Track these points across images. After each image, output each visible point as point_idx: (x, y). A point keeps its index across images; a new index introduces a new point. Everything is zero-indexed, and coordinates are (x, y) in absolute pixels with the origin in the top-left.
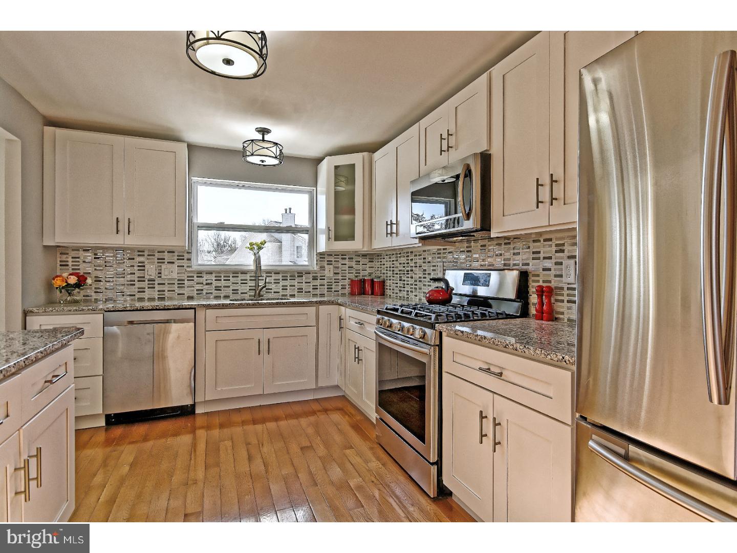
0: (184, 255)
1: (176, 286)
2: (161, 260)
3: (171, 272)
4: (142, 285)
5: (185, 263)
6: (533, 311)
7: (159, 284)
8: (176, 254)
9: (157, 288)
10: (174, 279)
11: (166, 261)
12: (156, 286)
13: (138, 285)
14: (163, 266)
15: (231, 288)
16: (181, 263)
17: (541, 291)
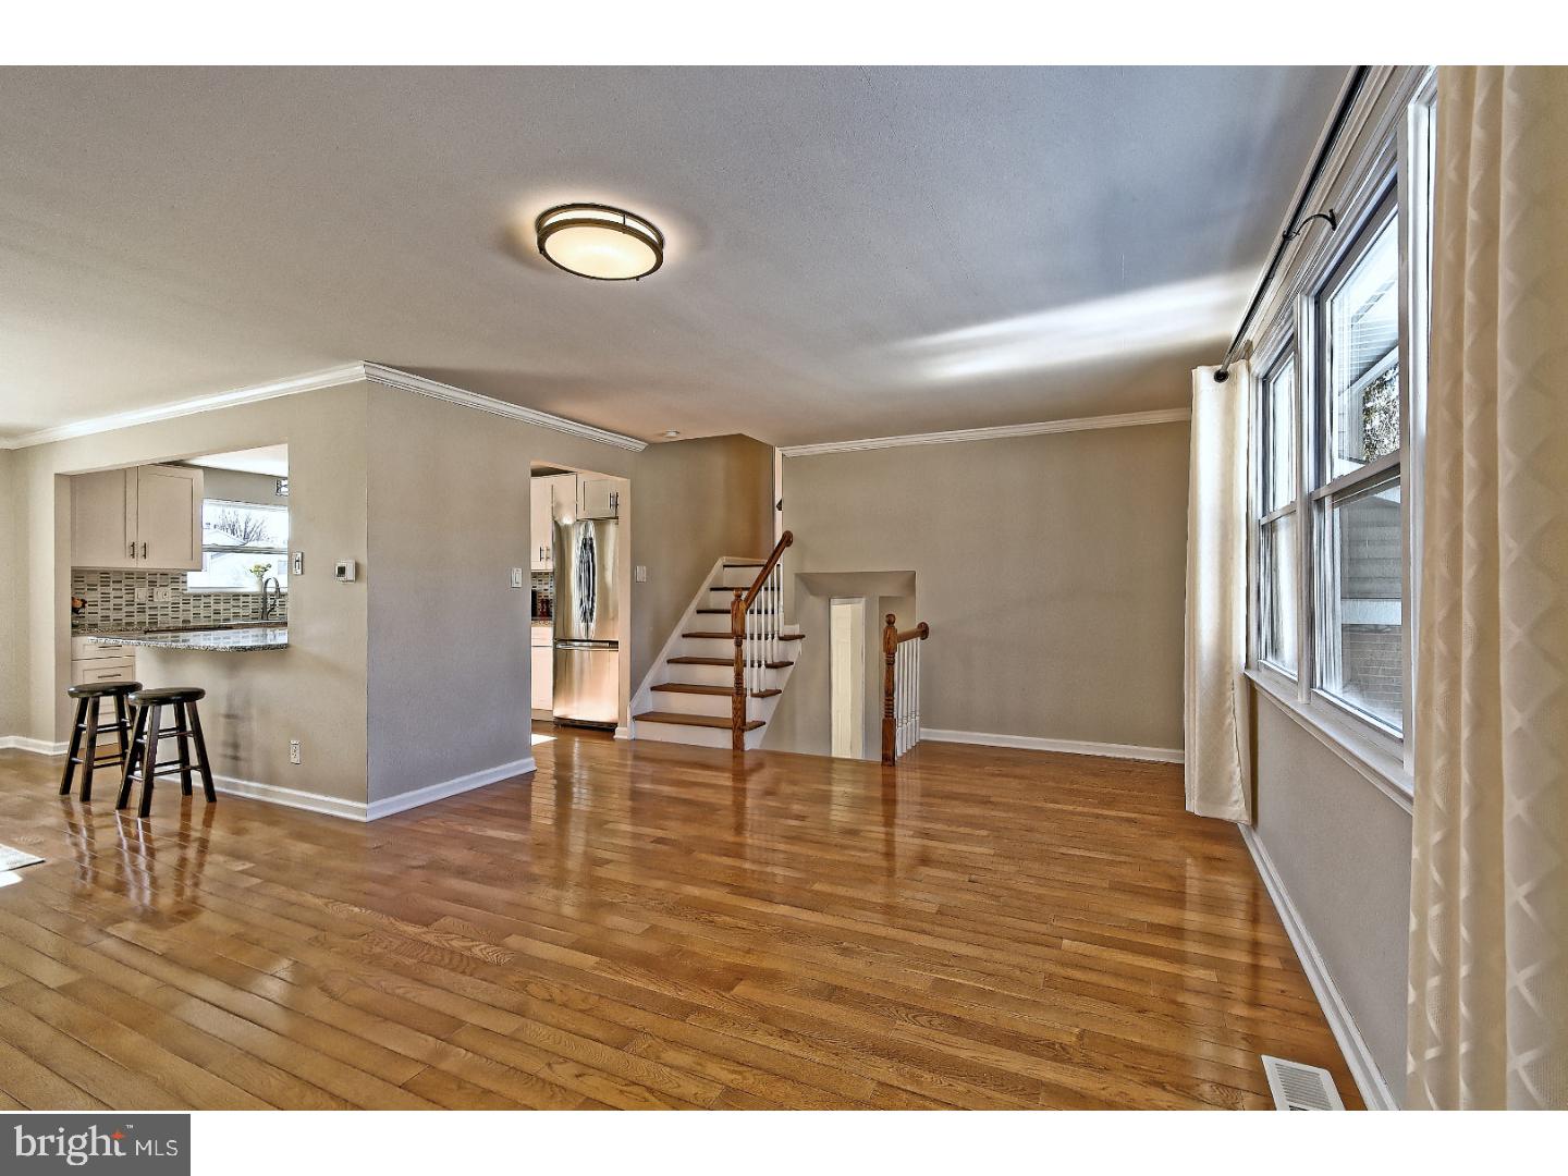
0: (175, 578)
1: (170, 609)
2: (152, 583)
3: (163, 595)
4: (130, 609)
5: (181, 586)
6: (539, 613)
7: (150, 608)
8: (170, 576)
9: (148, 612)
10: (167, 603)
11: (158, 584)
12: (147, 610)
13: (125, 609)
14: (156, 589)
15: (232, 611)
16: (174, 586)
17: (542, 601)
